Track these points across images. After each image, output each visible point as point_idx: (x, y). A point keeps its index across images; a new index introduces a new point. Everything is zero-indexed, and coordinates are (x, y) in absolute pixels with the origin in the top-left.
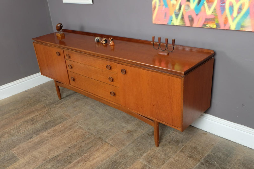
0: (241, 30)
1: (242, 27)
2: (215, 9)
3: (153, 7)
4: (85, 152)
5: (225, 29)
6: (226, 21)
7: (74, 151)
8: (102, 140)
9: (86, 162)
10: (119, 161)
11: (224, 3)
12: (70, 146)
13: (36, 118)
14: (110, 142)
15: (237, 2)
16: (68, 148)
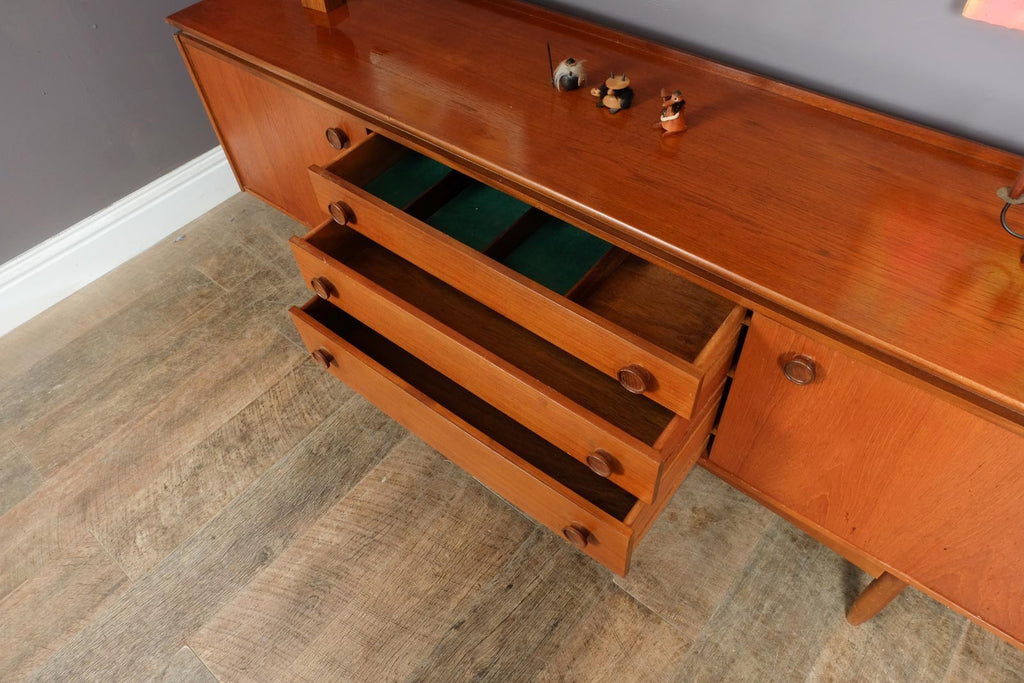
4: (537, 658)
7: (485, 655)
8: (595, 579)
12: (459, 618)
13: (258, 421)
14: (637, 590)
16: (453, 634)
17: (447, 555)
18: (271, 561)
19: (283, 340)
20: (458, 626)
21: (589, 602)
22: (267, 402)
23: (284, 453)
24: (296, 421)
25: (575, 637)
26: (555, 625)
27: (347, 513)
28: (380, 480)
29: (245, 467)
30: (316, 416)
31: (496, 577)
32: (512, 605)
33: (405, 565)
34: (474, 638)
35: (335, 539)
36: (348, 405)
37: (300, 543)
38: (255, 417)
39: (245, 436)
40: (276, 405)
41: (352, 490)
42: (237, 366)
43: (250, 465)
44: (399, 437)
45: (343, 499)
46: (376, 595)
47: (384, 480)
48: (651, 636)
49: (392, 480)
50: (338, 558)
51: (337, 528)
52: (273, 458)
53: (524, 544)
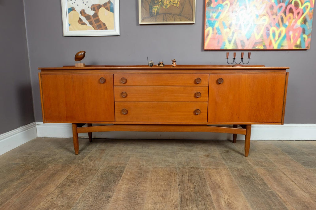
0: (281, 49)
3: (206, 35)
4: (203, 181)
5: (270, 49)
6: (271, 43)
7: (192, 186)
8: (198, 168)
9: (222, 188)
10: (243, 174)
11: (269, 30)
12: (178, 184)
13: (74, 178)
14: (208, 167)
15: (278, 29)
16: (180, 186)
17: (162, 178)
18: (112, 196)
19: (65, 165)
20: (179, 185)
21: (202, 171)
22: (73, 174)
23: (91, 180)
24: (88, 174)
25: (206, 176)
26: (200, 176)
27: (125, 181)
28: (128, 174)
29: (80, 186)
30: (94, 172)
31: (178, 176)
32: (187, 178)
33: (153, 183)
34: (185, 185)
35: (127, 186)
36: (102, 168)
37: (117, 190)
38: (71, 178)
39: (72, 181)
40: (77, 174)
41: (122, 178)
42: (53, 173)
43: (81, 185)
44: (124, 167)
45: (121, 180)
46: (152, 189)
47: (129, 174)
48: (219, 170)
49: (131, 173)
50: (133, 188)
51: (126, 184)
52: (88, 182)
53: (177, 170)
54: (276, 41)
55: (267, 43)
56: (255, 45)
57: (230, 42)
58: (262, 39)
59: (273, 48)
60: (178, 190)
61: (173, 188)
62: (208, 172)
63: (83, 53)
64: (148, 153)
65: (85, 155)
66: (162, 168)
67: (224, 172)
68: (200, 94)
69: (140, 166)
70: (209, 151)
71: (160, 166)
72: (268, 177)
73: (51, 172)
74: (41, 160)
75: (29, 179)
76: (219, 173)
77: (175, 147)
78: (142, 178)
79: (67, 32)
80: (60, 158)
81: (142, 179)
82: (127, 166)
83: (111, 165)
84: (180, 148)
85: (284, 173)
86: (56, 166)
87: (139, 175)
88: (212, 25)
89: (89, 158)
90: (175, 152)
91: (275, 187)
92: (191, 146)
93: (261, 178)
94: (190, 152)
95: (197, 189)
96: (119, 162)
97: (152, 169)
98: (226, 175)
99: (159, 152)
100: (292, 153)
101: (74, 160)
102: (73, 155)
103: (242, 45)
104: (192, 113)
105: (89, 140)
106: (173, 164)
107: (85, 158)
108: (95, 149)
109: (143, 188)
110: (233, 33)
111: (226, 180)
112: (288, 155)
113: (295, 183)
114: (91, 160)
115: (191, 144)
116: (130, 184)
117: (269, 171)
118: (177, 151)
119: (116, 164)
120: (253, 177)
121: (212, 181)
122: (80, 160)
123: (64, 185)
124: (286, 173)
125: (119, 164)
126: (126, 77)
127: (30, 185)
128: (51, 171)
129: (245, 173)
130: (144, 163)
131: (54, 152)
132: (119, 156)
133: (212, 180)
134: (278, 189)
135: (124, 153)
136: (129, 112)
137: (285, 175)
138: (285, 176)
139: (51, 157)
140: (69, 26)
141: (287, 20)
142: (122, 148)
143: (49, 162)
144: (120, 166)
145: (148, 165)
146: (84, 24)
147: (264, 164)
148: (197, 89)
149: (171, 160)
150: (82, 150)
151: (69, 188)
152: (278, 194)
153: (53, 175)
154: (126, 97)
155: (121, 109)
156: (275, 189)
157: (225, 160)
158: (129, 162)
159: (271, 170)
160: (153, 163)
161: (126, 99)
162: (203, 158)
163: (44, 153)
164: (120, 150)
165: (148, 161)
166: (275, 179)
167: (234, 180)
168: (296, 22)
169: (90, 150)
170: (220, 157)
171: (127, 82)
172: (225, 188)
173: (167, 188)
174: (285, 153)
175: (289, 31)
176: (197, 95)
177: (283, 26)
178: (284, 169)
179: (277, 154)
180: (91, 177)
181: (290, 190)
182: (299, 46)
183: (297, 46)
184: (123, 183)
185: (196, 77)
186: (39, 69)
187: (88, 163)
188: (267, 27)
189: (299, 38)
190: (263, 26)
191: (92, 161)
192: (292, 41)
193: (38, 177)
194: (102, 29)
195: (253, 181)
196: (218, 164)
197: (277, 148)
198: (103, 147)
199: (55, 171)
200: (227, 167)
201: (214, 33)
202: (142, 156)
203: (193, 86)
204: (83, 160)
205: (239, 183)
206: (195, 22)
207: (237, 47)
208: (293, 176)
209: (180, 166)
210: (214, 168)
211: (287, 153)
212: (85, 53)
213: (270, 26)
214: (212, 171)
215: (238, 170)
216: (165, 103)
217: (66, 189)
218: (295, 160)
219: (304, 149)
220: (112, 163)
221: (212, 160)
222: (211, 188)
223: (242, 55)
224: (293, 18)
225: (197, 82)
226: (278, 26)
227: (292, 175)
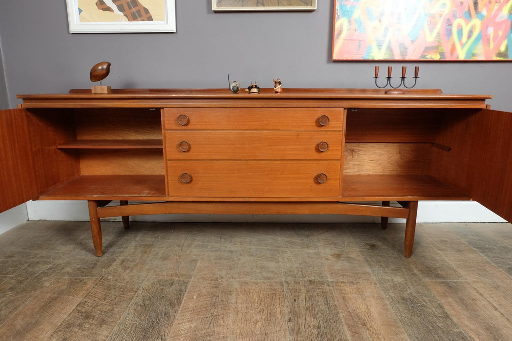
0: (472, 59)
1: (474, 55)
2: (439, 33)
3: (336, 32)
4: (333, 312)
5: (452, 60)
6: (454, 49)
7: (313, 321)
8: (323, 283)
9: (369, 325)
10: (406, 295)
11: (451, 25)
12: (287, 318)
13: (91, 308)
14: (341, 279)
15: (467, 23)
16: (291, 324)
17: (256, 304)
19: (76, 279)
20: (290, 320)
21: (330, 289)
22: (89, 300)
23: (124, 311)
24: (118, 299)
25: (338, 300)
26: (327, 300)
27: (188, 314)
28: (193, 298)
29: (101, 326)
30: (129, 294)
31: (286, 301)
32: (303, 304)
33: (240, 316)
34: (301, 320)
35: (192, 325)
36: (146, 284)
37: (173, 335)
38: (86, 308)
39: (88, 316)
40: (97, 299)
41: (181, 307)
42: (51, 296)
43: (104, 324)
44: (186, 283)
45: (180, 311)
46: (239, 331)
47: (195, 297)
48: (362, 287)
49: (199, 296)
50: (202, 330)
51: (189, 321)
52: (118, 316)
53: (285, 287)
54: (463, 45)
55: (447, 49)
56: (425, 52)
57: (380, 46)
58: (439, 42)
59: (458, 57)
60: (288, 333)
61: (278, 328)
62: (341, 290)
63: (105, 67)
64: (232, 252)
65: (114, 256)
66: (256, 283)
67: (370, 290)
68: (326, 146)
69: (217, 279)
70: (340, 246)
71: (252, 279)
72: (451, 299)
73: (49, 295)
74: (30, 269)
75: (3, 312)
76: (362, 293)
77: (280, 239)
78: (220, 306)
79: (77, 24)
80: (68, 264)
81: (220, 309)
82: (192, 279)
83: (161, 278)
84: (287, 239)
85: (479, 290)
86: (59, 282)
87: (214, 300)
88: (348, 14)
89: (122, 263)
90: (279, 249)
91: (467, 322)
92: (308, 236)
93: (439, 302)
94: (306, 249)
95: (323, 329)
96: (178, 272)
97: (238, 286)
98: (374, 297)
99: (250, 249)
100: (486, 248)
101: (93, 268)
102: (91, 257)
103: (402, 53)
104: (312, 181)
105: (122, 225)
106: (276, 274)
107: (115, 263)
108: (134, 244)
109: (221, 328)
110: (387, 29)
111: (375, 309)
112: (481, 254)
113: (500, 312)
114: (125, 268)
115: (307, 233)
116: (198, 319)
117: (451, 287)
118: (282, 247)
119: (172, 275)
120: (425, 301)
121: (349, 312)
122: (104, 267)
123: (69, 325)
124: (482, 291)
125: (177, 275)
126: (188, 113)
127: (4, 325)
128: (47, 293)
129: (409, 292)
130: (224, 272)
131: (57, 251)
132: (177, 259)
133: (350, 309)
134: (473, 326)
135: (188, 253)
136: (194, 178)
137: (481, 294)
138: (481, 297)
139: (50, 262)
140: (80, 14)
141: (485, 5)
142: (183, 241)
143: (45, 274)
144: (180, 280)
145: (230, 278)
146: (109, 9)
147: (440, 272)
148: (321, 136)
149: (272, 265)
150: (111, 245)
151: (80, 331)
152: (473, 339)
153: (51, 302)
154: (188, 151)
155: (180, 174)
156: (466, 325)
157: (371, 266)
158: (196, 271)
159: (454, 284)
160: (240, 273)
161: (188, 155)
162: (330, 261)
163: (38, 254)
164: (179, 246)
165: (231, 269)
166: (464, 304)
167: (390, 307)
168: (500, 9)
169: (125, 246)
170: (360, 258)
171: (191, 123)
172: (375, 327)
173: (267, 328)
174: (475, 249)
175: (487, 27)
176: (320, 148)
177: (478, 18)
178: (478, 282)
179: (460, 251)
180: (125, 305)
181: (495, 327)
182: (505, 54)
183: (500, 55)
184: (184, 317)
185: (320, 113)
186: (19, 97)
187: (120, 275)
188: (449, 20)
189: (506, 38)
190: (441, 16)
191: (128, 271)
192: (492, 45)
193: (20, 308)
194: (143, 21)
195: (425, 309)
196: (357, 274)
197: (459, 239)
198: (149, 239)
199: (54, 293)
200: (375, 278)
201: (351, 29)
202: (221, 259)
203: (314, 131)
204: (111, 268)
205: (399, 313)
206: (316, 9)
207: (393, 55)
208: (496, 298)
209: (290, 279)
210: (351, 282)
211: (478, 248)
212: (109, 65)
213: (454, 16)
214: (348, 289)
215: (395, 286)
216: (262, 162)
217: (73, 333)
218: (494, 262)
219: (506, 241)
220: (165, 273)
221: (347, 265)
222: (349, 327)
223: (404, 70)
224: (496, 2)
225: (321, 122)
226: (469, 16)
227: (493, 296)
